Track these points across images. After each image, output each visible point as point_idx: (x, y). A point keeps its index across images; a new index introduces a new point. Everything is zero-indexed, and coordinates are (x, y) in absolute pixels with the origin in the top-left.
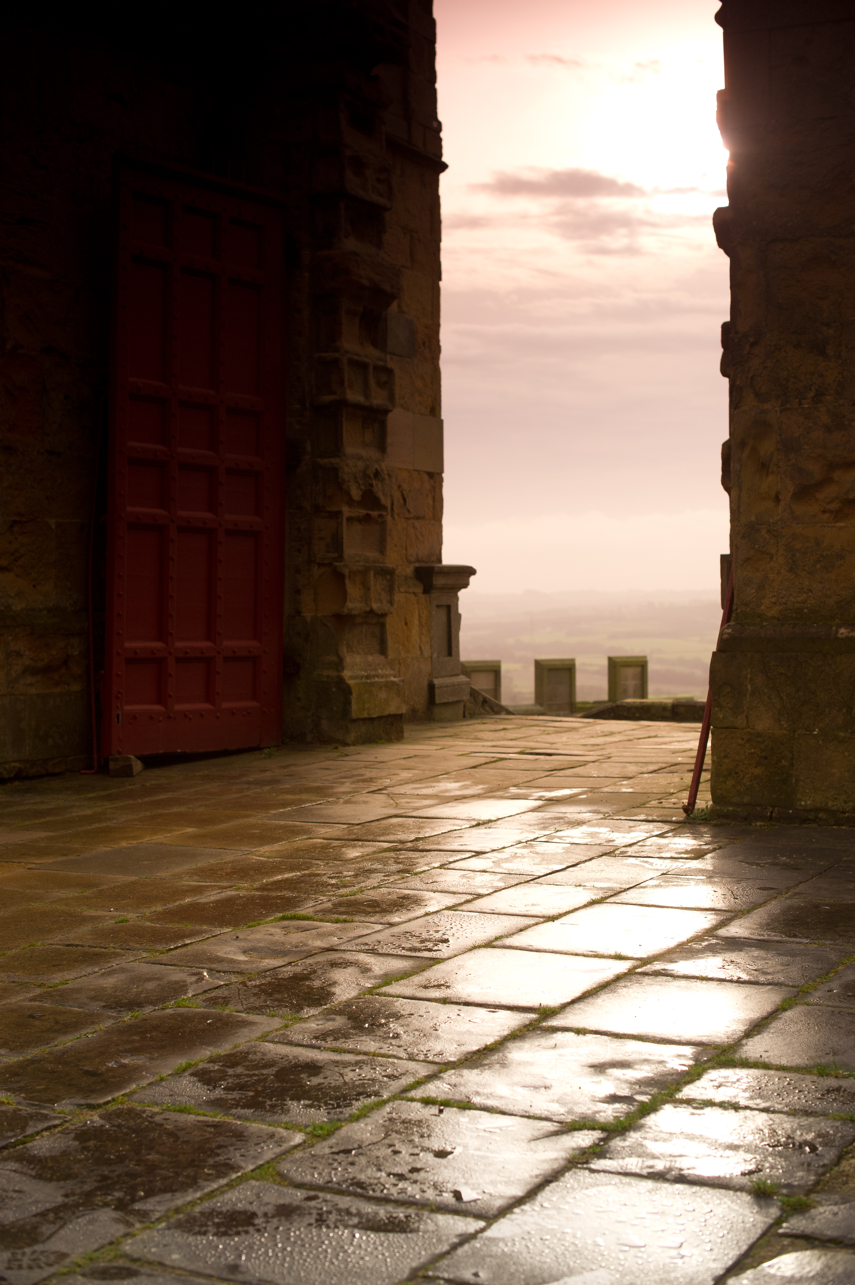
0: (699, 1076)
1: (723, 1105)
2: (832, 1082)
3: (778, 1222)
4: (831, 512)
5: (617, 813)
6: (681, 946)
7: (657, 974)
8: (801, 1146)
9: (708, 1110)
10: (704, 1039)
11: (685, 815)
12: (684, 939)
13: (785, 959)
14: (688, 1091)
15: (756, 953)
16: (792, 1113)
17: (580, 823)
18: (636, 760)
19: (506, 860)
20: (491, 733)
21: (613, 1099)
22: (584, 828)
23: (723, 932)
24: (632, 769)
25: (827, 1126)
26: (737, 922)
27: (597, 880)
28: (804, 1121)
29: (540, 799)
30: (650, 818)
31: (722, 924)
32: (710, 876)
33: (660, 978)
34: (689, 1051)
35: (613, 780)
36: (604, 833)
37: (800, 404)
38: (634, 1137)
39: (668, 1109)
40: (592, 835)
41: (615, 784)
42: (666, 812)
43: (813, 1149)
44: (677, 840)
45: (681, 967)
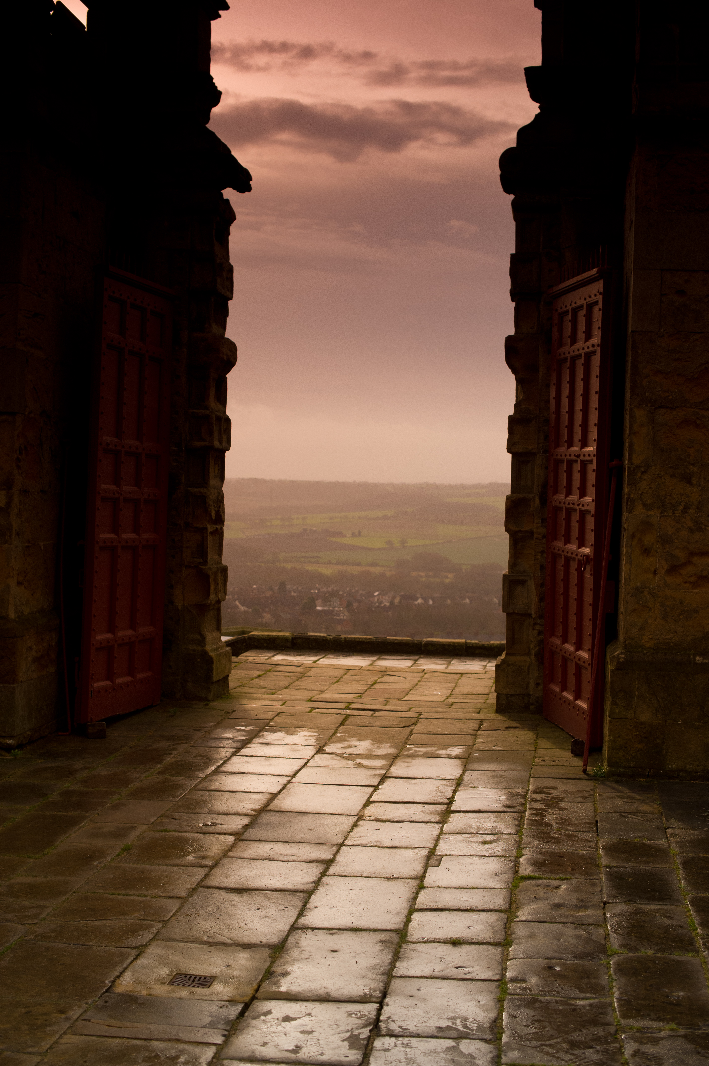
4: (690, 583)
29: (449, 757)
37: (674, 513)
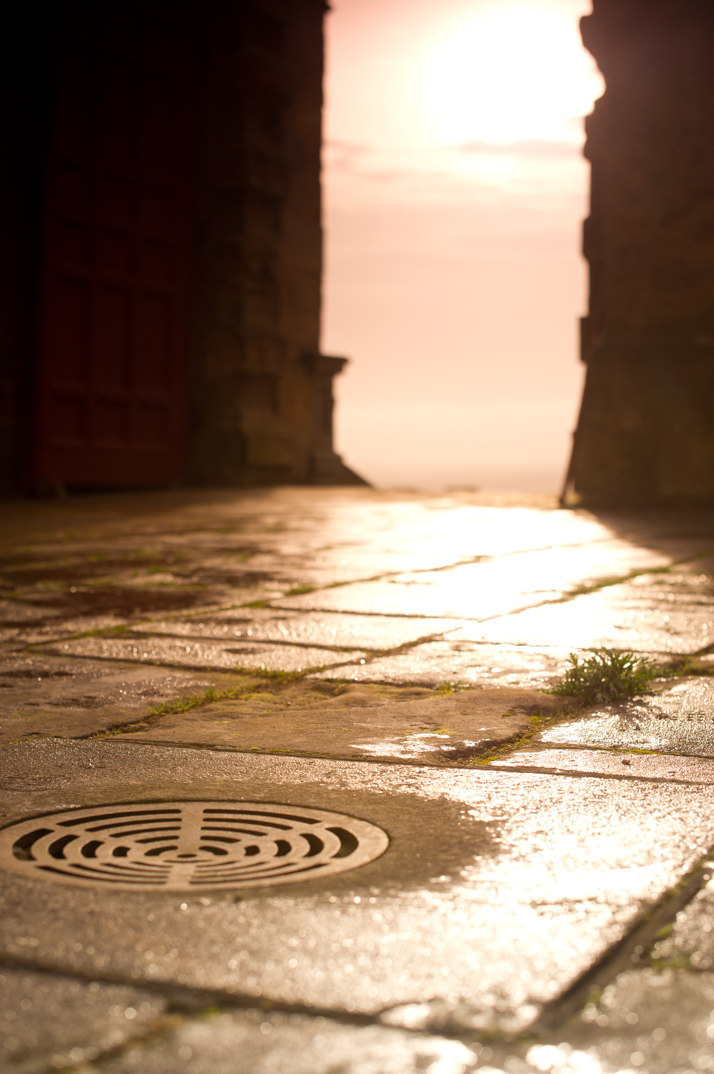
0: (635, 577)
21: (567, 583)
34: (621, 570)
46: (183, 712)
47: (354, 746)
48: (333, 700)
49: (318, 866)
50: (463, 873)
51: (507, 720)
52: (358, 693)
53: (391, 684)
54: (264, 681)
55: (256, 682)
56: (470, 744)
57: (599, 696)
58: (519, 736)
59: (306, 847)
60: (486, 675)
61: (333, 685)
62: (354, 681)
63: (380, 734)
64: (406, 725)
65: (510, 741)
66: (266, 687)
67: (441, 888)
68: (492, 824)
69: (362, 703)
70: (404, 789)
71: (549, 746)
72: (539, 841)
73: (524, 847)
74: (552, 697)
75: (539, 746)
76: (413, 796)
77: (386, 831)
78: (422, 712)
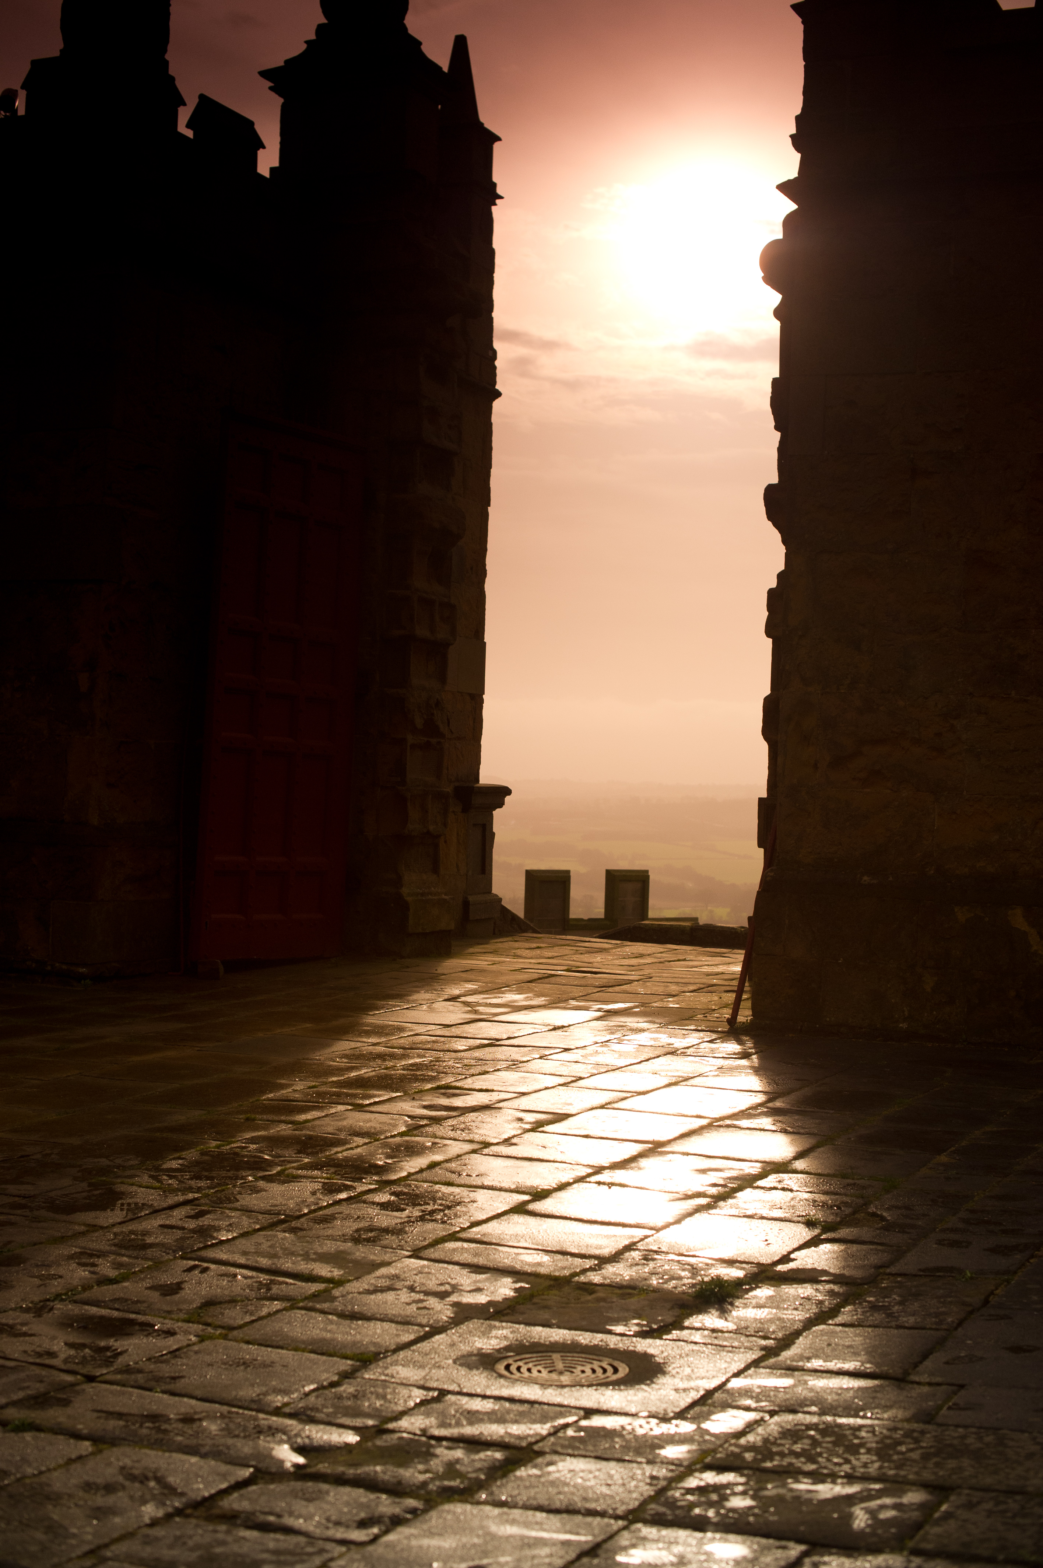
0: (766, 1177)
1: (783, 1189)
2: (850, 1181)
3: (820, 1235)
4: (859, 779)
5: (670, 1023)
6: (742, 1111)
7: (728, 1126)
8: (832, 1207)
9: (774, 1191)
10: (767, 1160)
11: (728, 1027)
12: (744, 1108)
13: (817, 1121)
14: (760, 1183)
15: (796, 1117)
16: (825, 1193)
17: (642, 1030)
18: (676, 980)
19: (591, 1055)
20: (528, 951)
21: (715, 1185)
22: (646, 1034)
23: (770, 1105)
24: (674, 988)
25: (847, 1199)
26: (781, 1099)
27: (668, 1071)
28: (833, 1197)
29: (599, 1010)
30: (700, 1028)
31: (769, 1100)
32: (757, 1071)
33: (731, 1129)
34: (759, 1165)
35: (659, 997)
36: (664, 1038)
37: (838, 689)
38: (730, 1201)
39: (749, 1190)
40: (655, 1039)
41: (662, 1000)
42: (711, 1024)
43: (839, 1208)
44: (725, 1045)
45: (744, 1123)
46: (523, 1304)
47: (608, 1327)
48: (589, 1298)
49: (608, 1377)
50: (654, 1380)
51: (671, 1313)
52: (601, 1295)
53: (614, 1287)
54: (552, 1283)
55: (548, 1283)
56: (655, 1326)
57: (713, 1300)
58: (675, 1322)
59: (601, 1371)
60: (661, 1281)
61: (587, 1287)
62: (596, 1285)
63: (617, 1321)
64: (626, 1314)
65: (671, 1324)
66: (554, 1286)
67: (648, 1385)
68: (664, 1363)
69: (604, 1300)
70: (631, 1348)
71: (688, 1328)
72: (678, 1370)
73: (674, 1372)
74: (690, 1298)
75: (683, 1328)
76: (634, 1351)
77: (627, 1365)
78: (633, 1307)
